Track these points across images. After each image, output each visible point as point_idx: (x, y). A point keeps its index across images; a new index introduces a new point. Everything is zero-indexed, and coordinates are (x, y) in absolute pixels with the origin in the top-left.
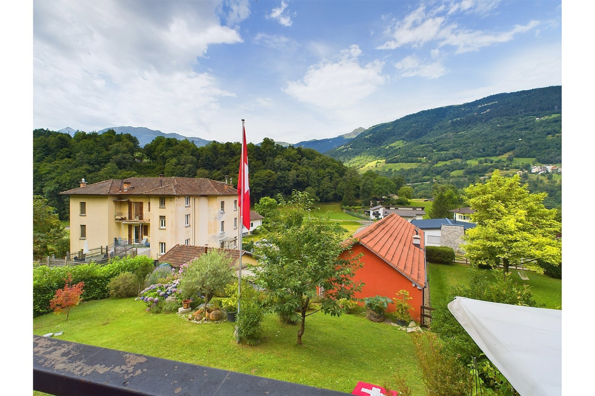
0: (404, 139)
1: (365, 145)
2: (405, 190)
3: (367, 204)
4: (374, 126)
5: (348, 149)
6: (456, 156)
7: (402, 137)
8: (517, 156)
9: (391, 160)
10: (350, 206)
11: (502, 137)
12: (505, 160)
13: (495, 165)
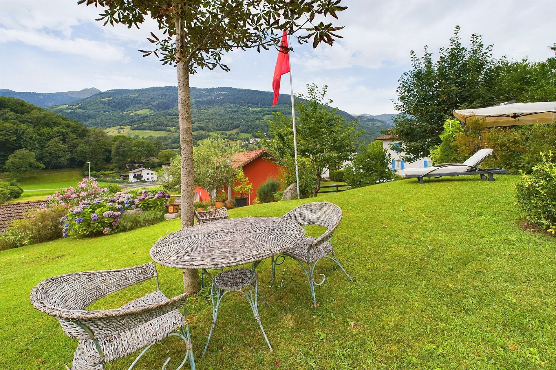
0: (151, 109)
1: (102, 108)
2: (166, 153)
3: (122, 168)
4: (113, 90)
5: (75, 109)
6: (201, 129)
7: (149, 106)
8: (242, 132)
9: (137, 127)
10: (98, 171)
11: (232, 118)
12: (235, 134)
13: (229, 137)
